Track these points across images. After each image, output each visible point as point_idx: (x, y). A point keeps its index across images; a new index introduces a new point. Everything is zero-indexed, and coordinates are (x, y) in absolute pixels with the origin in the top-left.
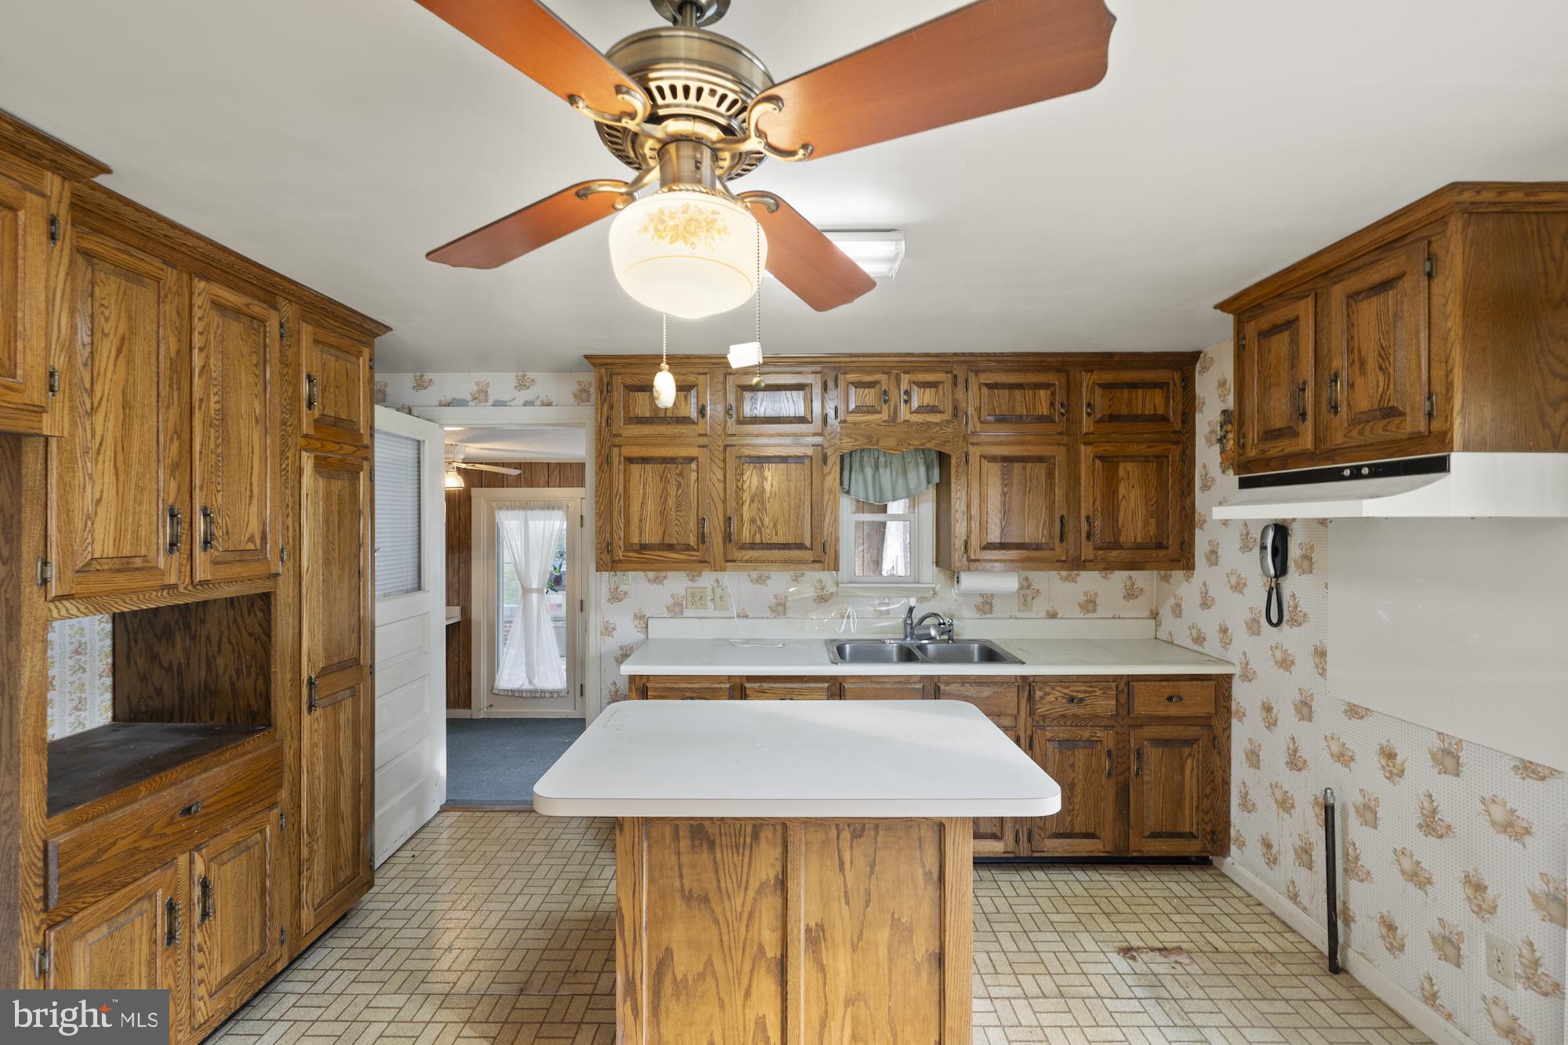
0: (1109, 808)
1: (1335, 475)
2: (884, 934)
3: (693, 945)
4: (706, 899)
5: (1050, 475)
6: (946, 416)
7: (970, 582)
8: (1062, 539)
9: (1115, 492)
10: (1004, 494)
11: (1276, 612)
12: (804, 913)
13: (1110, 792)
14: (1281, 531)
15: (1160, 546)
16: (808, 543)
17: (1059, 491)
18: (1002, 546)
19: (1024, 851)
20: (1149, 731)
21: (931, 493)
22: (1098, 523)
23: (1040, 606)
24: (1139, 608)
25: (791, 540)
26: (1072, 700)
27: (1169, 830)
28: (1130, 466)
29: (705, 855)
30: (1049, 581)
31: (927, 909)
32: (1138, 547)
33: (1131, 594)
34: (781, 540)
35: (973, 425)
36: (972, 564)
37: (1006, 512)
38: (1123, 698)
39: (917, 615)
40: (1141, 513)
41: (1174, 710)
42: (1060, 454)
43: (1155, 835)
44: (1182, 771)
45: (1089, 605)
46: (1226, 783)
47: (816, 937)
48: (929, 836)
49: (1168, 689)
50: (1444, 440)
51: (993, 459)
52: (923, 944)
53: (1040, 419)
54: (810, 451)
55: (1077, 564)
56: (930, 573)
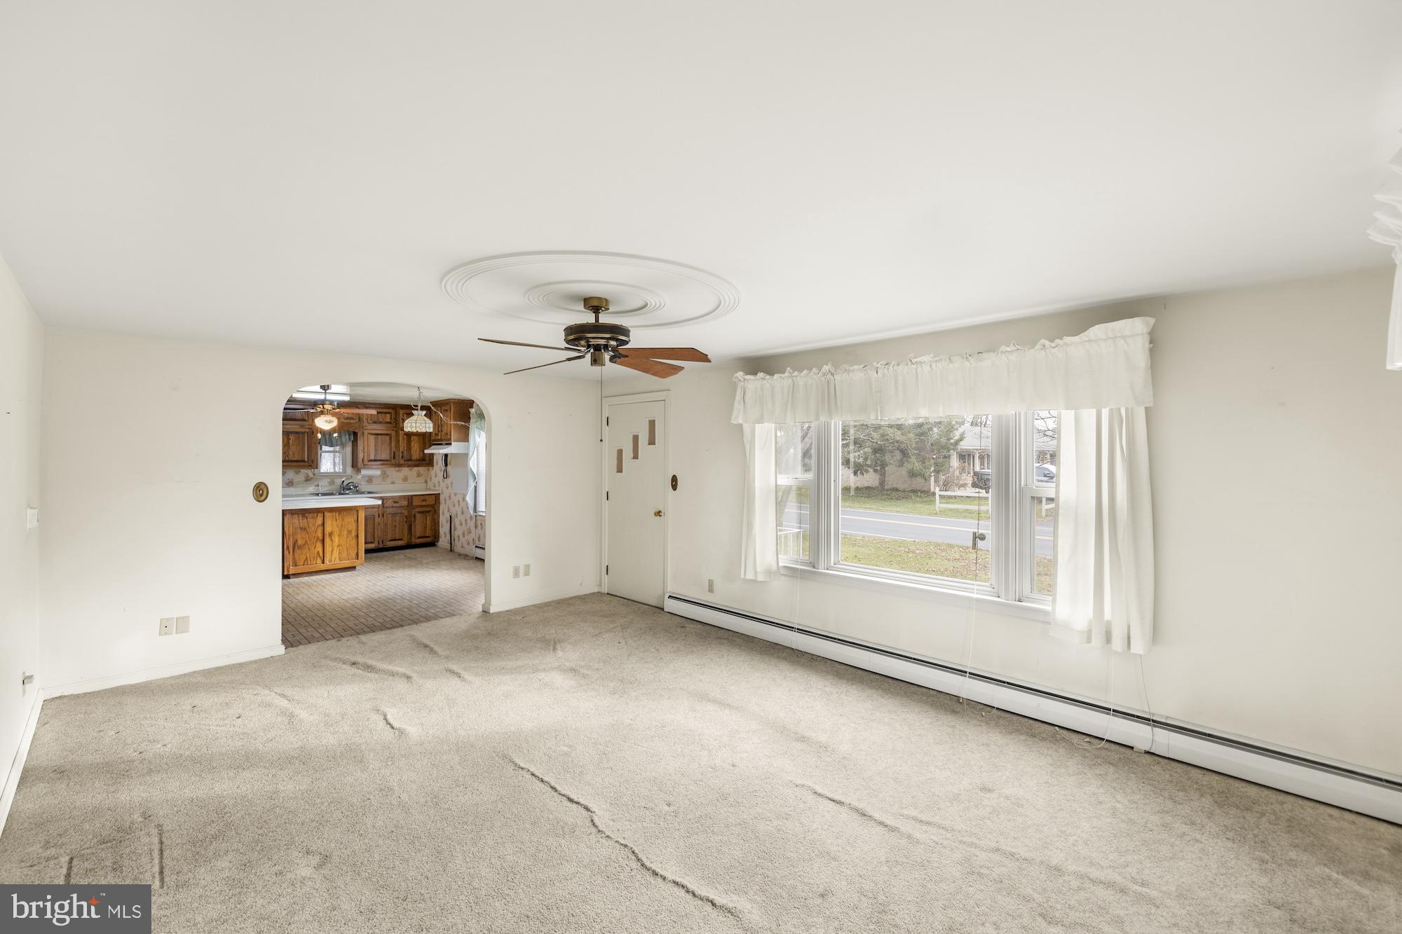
0: (406, 531)
1: (441, 444)
2: (345, 533)
3: (302, 538)
4: (305, 529)
5: (390, 439)
6: (357, 421)
7: (364, 472)
8: (394, 458)
9: (410, 445)
10: (375, 445)
11: (446, 476)
12: (328, 529)
13: (406, 527)
14: (446, 456)
15: (424, 460)
16: (306, 460)
17: (393, 444)
18: (375, 460)
19: (381, 546)
20: (417, 510)
21: (351, 444)
22: (405, 453)
23: (389, 481)
24: (421, 480)
25: (300, 459)
26: (395, 502)
27: (423, 535)
28: (414, 437)
29: (305, 520)
30: (392, 472)
31: (355, 527)
32: (417, 460)
33: (419, 475)
34: (295, 459)
35: (365, 423)
36: (365, 466)
37: (376, 450)
38: (410, 501)
39: (345, 484)
40: (418, 451)
41: (424, 503)
42: (393, 433)
43: (419, 538)
44: (426, 520)
45: (405, 479)
46: (439, 522)
47: (331, 534)
48: (355, 512)
49: (422, 498)
50: (450, 439)
51: (372, 434)
52: (354, 534)
53: (388, 423)
54: (307, 430)
55: (399, 465)
56: (349, 470)
